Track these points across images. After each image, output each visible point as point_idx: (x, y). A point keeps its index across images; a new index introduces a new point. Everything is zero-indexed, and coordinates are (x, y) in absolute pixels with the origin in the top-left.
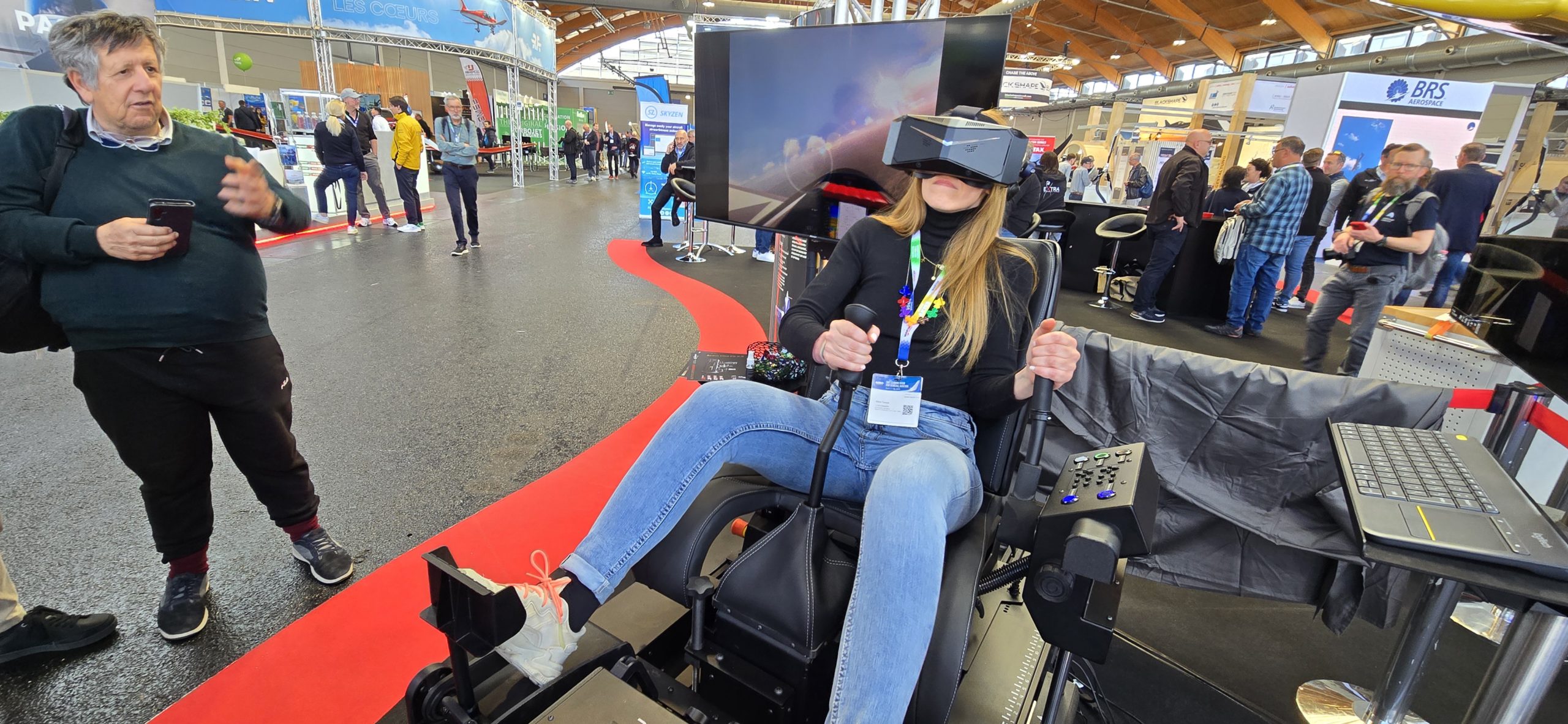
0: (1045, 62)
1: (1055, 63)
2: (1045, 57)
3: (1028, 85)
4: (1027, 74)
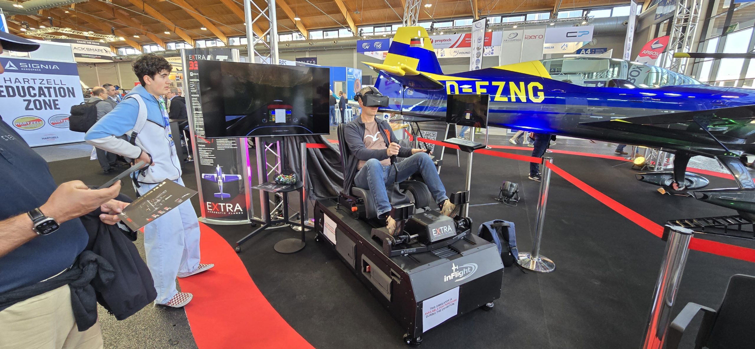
0: (102, 37)
1: (107, 38)
2: (101, 35)
3: (96, 50)
4: (93, 43)
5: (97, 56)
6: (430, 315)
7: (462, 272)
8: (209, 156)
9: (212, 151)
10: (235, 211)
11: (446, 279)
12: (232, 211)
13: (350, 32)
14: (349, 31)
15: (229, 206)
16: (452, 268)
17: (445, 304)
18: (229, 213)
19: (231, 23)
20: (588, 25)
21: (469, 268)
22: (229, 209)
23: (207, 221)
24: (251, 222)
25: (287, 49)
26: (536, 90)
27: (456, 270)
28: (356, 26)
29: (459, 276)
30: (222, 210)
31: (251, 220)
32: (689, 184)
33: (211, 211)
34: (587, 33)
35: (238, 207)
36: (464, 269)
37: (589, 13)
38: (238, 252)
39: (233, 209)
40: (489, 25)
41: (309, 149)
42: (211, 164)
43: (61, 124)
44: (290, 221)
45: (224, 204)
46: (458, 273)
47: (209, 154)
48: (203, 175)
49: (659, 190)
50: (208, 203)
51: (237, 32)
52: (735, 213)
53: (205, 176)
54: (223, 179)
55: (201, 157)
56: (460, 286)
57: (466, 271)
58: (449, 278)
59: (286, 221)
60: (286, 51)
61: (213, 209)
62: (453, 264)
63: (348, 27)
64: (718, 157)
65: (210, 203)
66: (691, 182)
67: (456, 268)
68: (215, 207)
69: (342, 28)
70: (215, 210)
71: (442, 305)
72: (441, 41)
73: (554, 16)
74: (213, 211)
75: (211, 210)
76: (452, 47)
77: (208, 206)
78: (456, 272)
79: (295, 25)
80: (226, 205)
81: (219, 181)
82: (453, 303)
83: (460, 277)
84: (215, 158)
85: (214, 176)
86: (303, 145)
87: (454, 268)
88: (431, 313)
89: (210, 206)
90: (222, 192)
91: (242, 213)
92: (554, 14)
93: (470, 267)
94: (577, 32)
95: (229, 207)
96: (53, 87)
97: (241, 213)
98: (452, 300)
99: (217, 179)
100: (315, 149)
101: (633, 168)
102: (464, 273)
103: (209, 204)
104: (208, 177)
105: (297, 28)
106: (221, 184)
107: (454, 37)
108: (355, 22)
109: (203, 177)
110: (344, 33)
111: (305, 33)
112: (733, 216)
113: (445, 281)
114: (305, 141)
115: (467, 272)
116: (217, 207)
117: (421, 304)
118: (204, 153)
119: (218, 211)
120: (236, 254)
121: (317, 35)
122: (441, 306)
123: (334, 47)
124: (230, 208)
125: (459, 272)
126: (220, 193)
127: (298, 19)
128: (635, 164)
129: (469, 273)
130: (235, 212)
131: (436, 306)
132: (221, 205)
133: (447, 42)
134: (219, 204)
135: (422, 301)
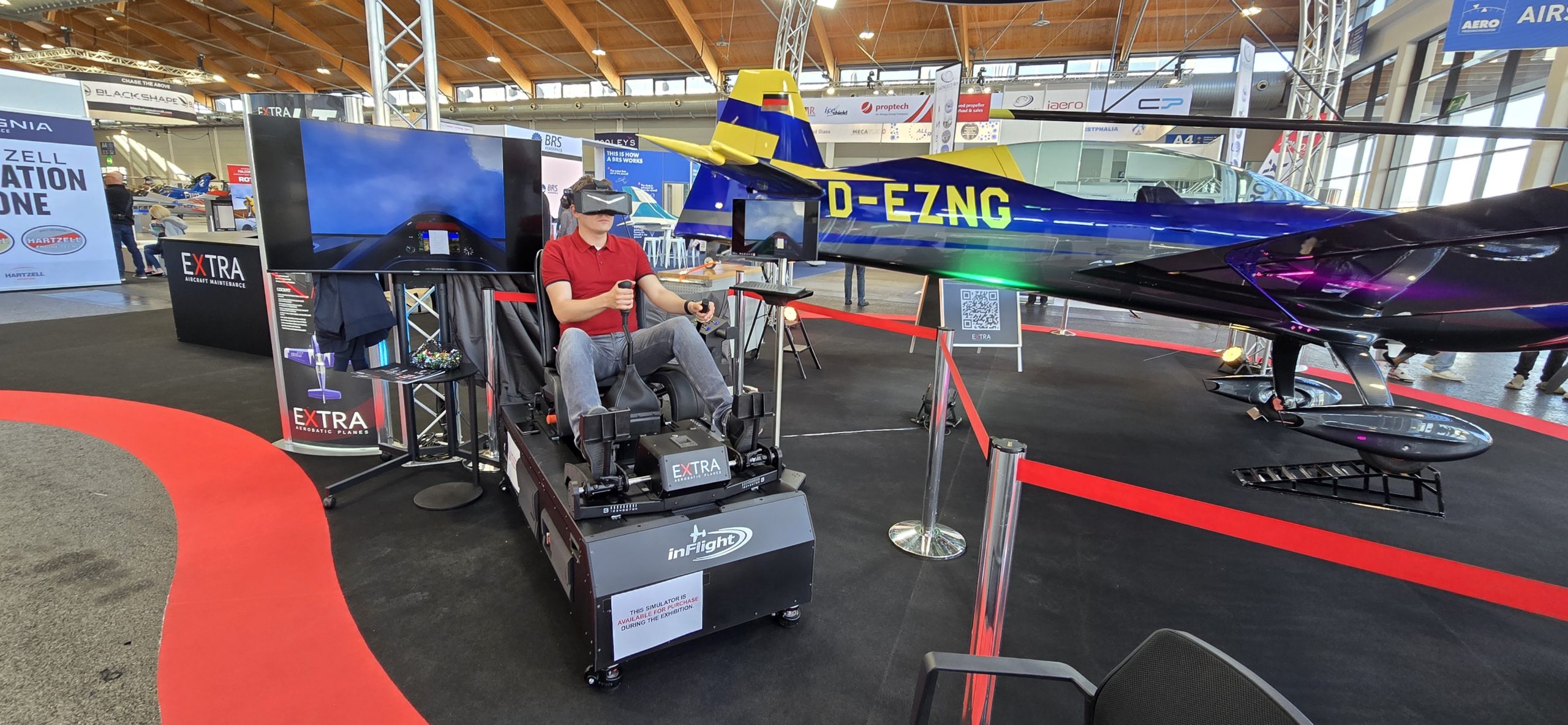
0: (176, 74)
1: (190, 76)
2: (175, 69)
3: (161, 99)
4: (155, 85)
5: (163, 112)
6: (631, 626)
7: (714, 543)
8: (298, 312)
9: (303, 301)
10: (351, 427)
11: (672, 555)
12: (345, 427)
13: (708, 83)
14: (707, 81)
15: (339, 417)
16: (691, 536)
17: (669, 605)
18: (339, 432)
19: (464, 56)
20: (1181, 85)
21: (731, 537)
22: (338, 423)
23: (295, 447)
24: (380, 452)
25: (577, 114)
26: (995, 202)
27: (700, 538)
28: (721, 72)
29: (705, 550)
30: (325, 426)
31: (382, 448)
32: (1301, 399)
33: (303, 426)
34: (1179, 102)
35: (358, 419)
36: (719, 538)
37: (1183, 62)
38: (327, 508)
39: (347, 423)
40: (986, 80)
41: (503, 303)
42: (303, 328)
43: (51, 246)
44: (460, 450)
45: (329, 413)
46: (703, 545)
47: (299, 308)
48: (287, 350)
49: (1249, 412)
50: (295, 409)
51: (475, 75)
52: (1355, 455)
53: (289, 354)
54: (326, 361)
55: (282, 314)
56: (705, 571)
57: (722, 543)
58: (679, 553)
59: (453, 450)
60: (575, 118)
61: (305, 423)
62: (695, 526)
63: (705, 73)
64: (1331, 345)
65: (301, 410)
66: (1307, 396)
67: (700, 534)
68: (310, 418)
69: (693, 74)
70: (311, 426)
71: (661, 607)
72: (889, 108)
73: (1120, 66)
74: (307, 427)
75: (303, 424)
76: (910, 120)
77: (296, 416)
78: (699, 543)
79: (596, 65)
80: (332, 414)
81: (317, 364)
82: (690, 604)
83: (707, 552)
84: (310, 315)
85: (307, 353)
86: (487, 293)
87: (695, 534)
88: (634, 622)
89: (301, 416)
90: (324, 387)
91: (366, 432)
92: (1121, 63)
93: (733, 534)
94: (1159, 100)
95: (339, 419)
96: (37, 168)
97: (363, 432)
98: (685, 600)
99: (315, 360)
100: (515, 304)
101: (1221, 369)
102: (719, 546)
103: (299, 413)
104: (297, 355)
105: (600, 71)
106: (323, 371)
107: (915, 101)
108: (719, 63)
109: (286, 356)
110: (697, 86)
111: (616, 82)
112: (1354, 461)
113: (670, 558)
114: (492, 287)
115: (725, 544)
116: (313, 418)
117: (608, 605)
118: (290, 306)
119: (316, 426)
120: (323, 511)
121: (640, 87)
122: (657, 608)
123: (675, 112)
124: (341, 421)
125: (706, 543)
126: (320, 390)
127: (600, 53)
128: (1224, 362)
129: (728, 546)
130: (352, 430)
131: (645, 609)
132: (321, 415)
133: (900, 111)
134: (318, 412)
135: (610, 596)
